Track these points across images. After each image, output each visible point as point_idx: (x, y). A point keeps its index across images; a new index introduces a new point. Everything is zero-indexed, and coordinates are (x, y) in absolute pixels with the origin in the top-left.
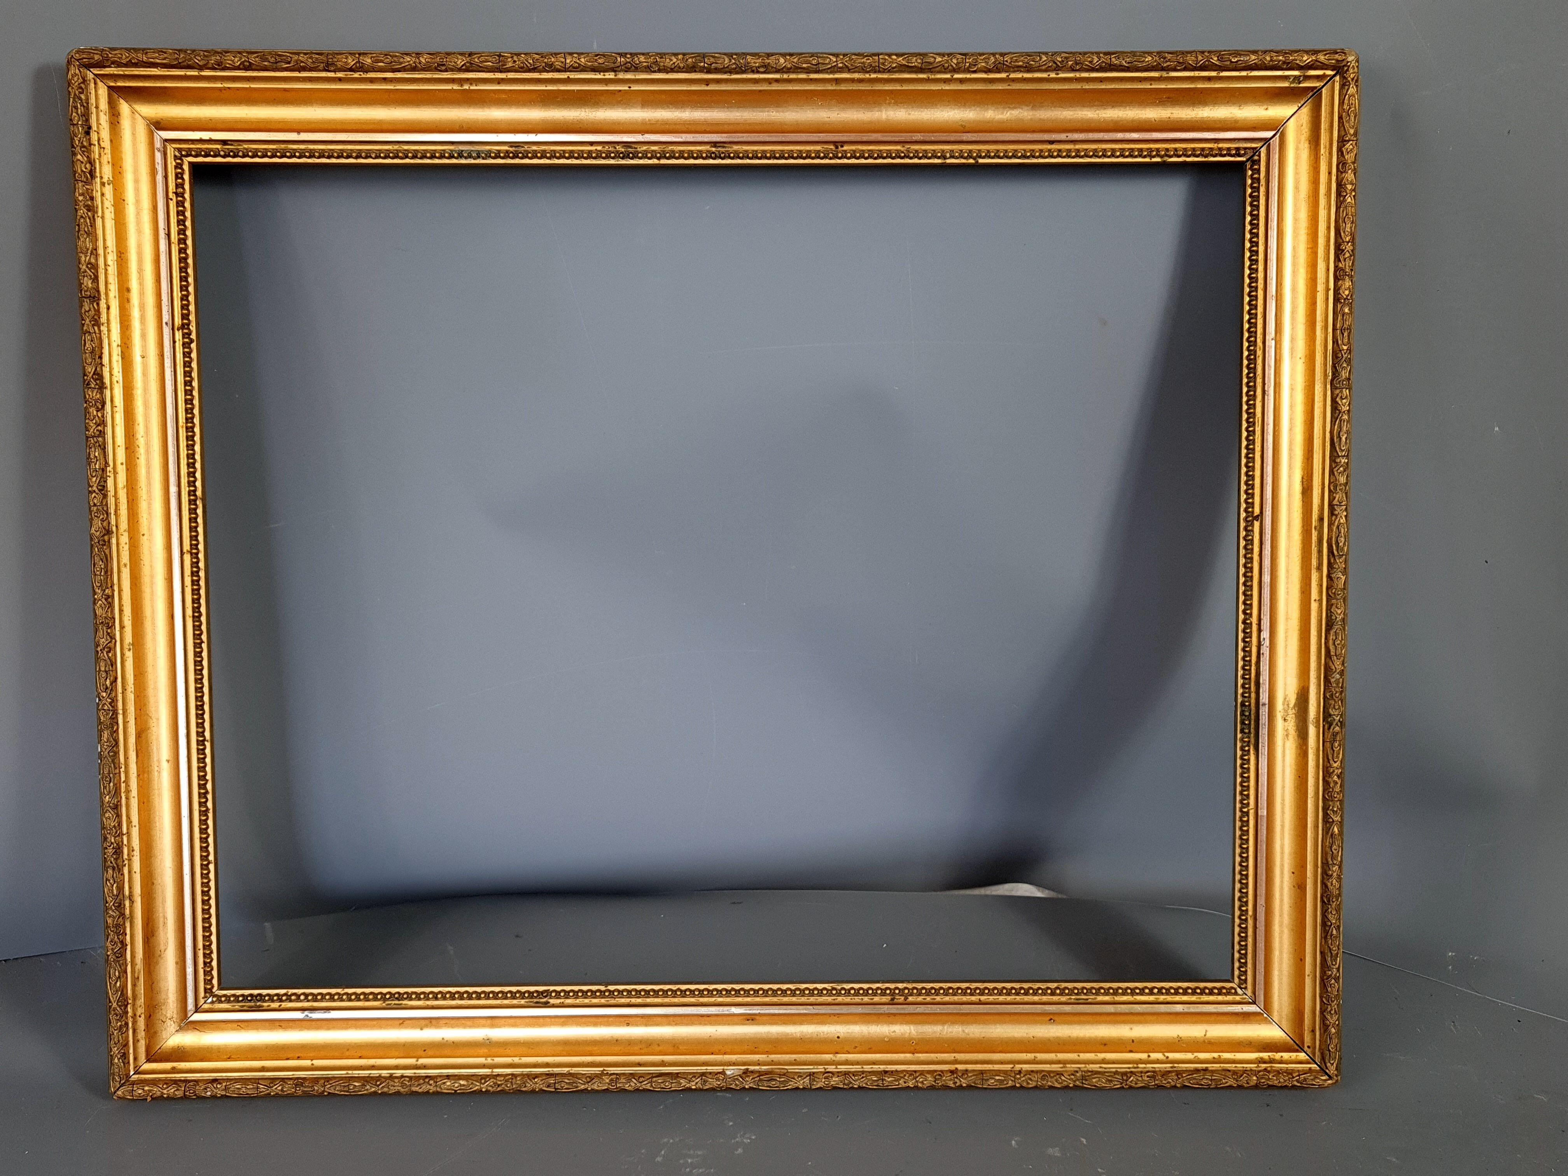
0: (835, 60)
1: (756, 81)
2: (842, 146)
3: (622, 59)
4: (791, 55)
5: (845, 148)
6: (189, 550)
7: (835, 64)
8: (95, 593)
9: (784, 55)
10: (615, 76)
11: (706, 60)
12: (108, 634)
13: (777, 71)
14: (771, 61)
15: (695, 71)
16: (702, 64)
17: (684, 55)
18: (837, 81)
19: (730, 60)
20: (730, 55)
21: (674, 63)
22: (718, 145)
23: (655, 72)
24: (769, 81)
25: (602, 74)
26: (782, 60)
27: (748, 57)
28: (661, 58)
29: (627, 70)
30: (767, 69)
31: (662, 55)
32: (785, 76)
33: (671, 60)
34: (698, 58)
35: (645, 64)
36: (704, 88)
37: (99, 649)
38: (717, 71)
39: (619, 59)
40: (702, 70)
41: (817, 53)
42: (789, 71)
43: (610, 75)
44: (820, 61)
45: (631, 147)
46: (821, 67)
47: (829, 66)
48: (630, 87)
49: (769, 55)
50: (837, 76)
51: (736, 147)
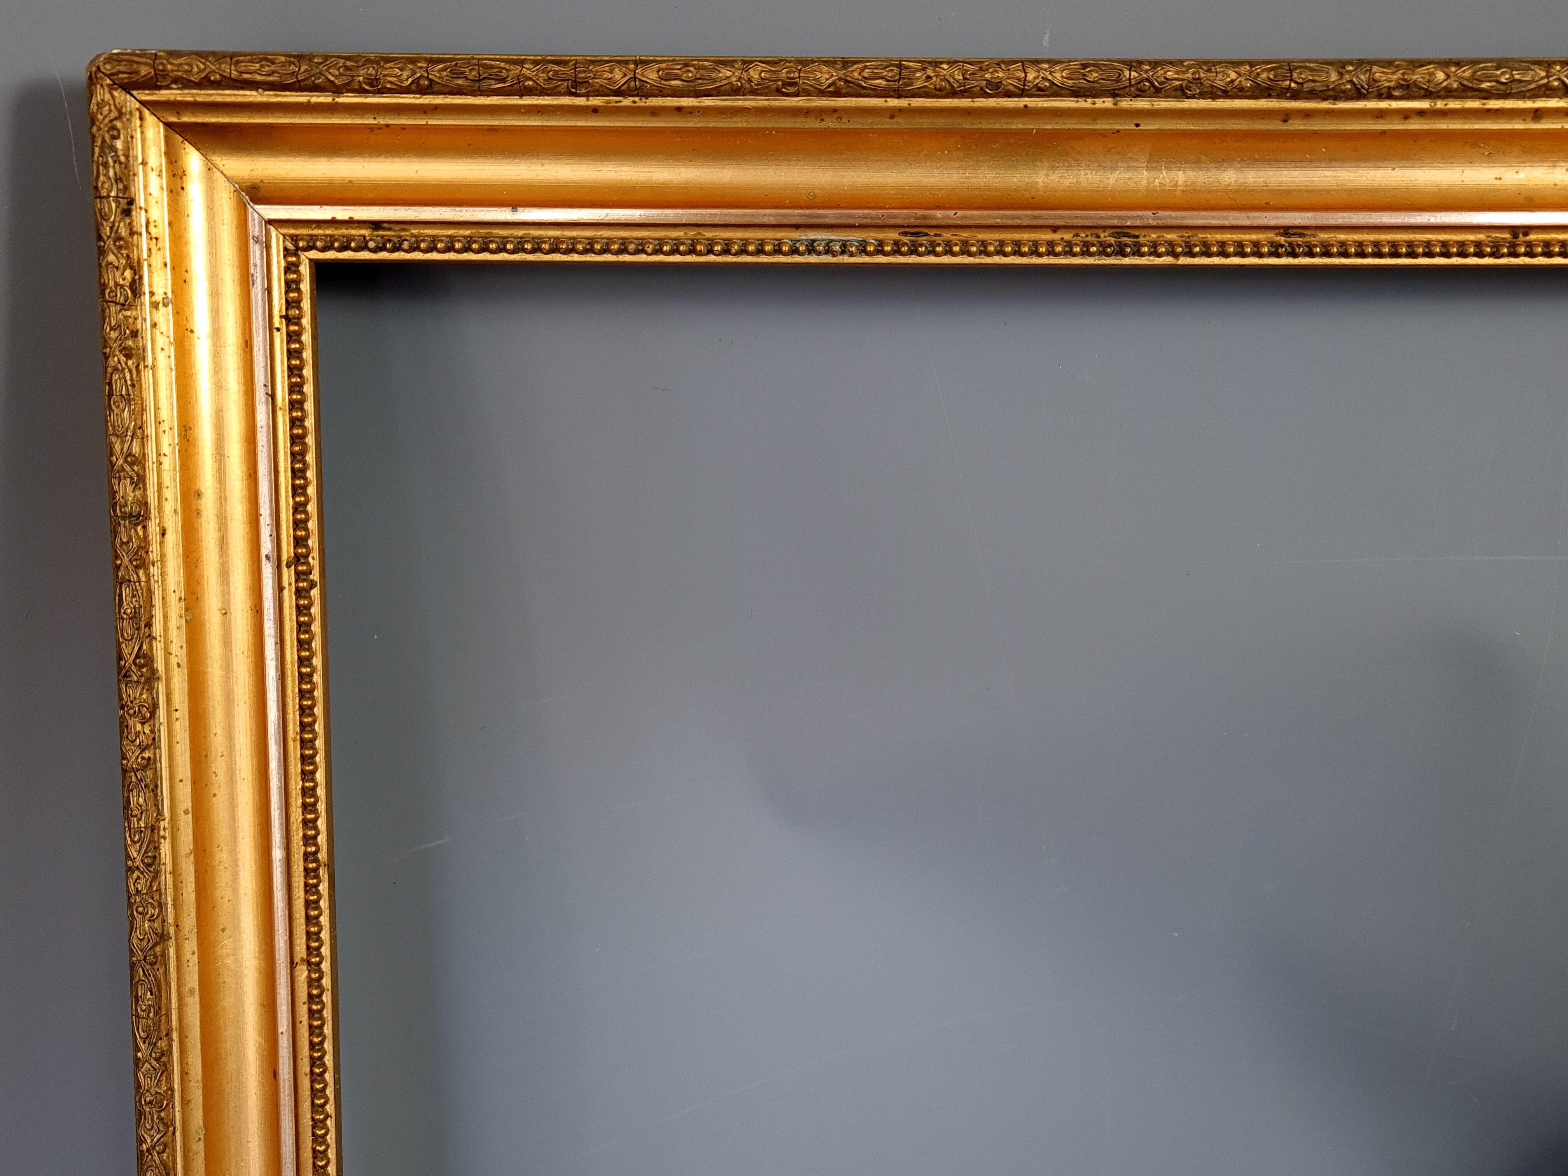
0: (1543, 74)
1: (1380, 114)
2: (1526, 234)
3: (1134, 74)
4: (1458, 64)
5: (1532, 237)
6: (305, 957)
7: (1545, 81)
8: (137, 1049)
9: (1444, 64)
10: (1115, 104)
11: (1295, 75)
12: (161, 1119)
13: (1428, 94)
14: (1419, 75)
15: (1269, 96)
16: (1288, 83)
17: (1252, 64)
18: (1538, 114)
19: (1341, 75)
20: (1340, 65)
21: (1232, 81)
22: (1291, 231)
23: (1193, 97)
24: (1406, 115)
25: (1090, 100)
26: (1440, 76)
27: (1375, 68)
28: (1209, 71)
29: (1140, 93)
30: (1409, 90)
31: (1210, 65)
32: (1440, 104)
33: (1228, 76)
34: (1280, 71)
35: (1177, 83)
36: (1277, 126)
37: (144, 1147)
38: (1312, 95)
39: (1127, 73)
40: (1283, 94)
41: (1512, 60)
42: (1449, 93)
43: (1107, 103)
44: (1517, 77)
45: (1127, 235)
46: (1516, 88)
47: (1532, 86)
48: (1137, 125)
49: (1415, 64)
50: (1540, 104)
51: (1324, 236)
